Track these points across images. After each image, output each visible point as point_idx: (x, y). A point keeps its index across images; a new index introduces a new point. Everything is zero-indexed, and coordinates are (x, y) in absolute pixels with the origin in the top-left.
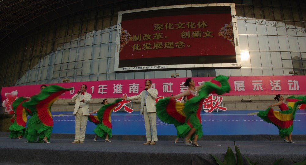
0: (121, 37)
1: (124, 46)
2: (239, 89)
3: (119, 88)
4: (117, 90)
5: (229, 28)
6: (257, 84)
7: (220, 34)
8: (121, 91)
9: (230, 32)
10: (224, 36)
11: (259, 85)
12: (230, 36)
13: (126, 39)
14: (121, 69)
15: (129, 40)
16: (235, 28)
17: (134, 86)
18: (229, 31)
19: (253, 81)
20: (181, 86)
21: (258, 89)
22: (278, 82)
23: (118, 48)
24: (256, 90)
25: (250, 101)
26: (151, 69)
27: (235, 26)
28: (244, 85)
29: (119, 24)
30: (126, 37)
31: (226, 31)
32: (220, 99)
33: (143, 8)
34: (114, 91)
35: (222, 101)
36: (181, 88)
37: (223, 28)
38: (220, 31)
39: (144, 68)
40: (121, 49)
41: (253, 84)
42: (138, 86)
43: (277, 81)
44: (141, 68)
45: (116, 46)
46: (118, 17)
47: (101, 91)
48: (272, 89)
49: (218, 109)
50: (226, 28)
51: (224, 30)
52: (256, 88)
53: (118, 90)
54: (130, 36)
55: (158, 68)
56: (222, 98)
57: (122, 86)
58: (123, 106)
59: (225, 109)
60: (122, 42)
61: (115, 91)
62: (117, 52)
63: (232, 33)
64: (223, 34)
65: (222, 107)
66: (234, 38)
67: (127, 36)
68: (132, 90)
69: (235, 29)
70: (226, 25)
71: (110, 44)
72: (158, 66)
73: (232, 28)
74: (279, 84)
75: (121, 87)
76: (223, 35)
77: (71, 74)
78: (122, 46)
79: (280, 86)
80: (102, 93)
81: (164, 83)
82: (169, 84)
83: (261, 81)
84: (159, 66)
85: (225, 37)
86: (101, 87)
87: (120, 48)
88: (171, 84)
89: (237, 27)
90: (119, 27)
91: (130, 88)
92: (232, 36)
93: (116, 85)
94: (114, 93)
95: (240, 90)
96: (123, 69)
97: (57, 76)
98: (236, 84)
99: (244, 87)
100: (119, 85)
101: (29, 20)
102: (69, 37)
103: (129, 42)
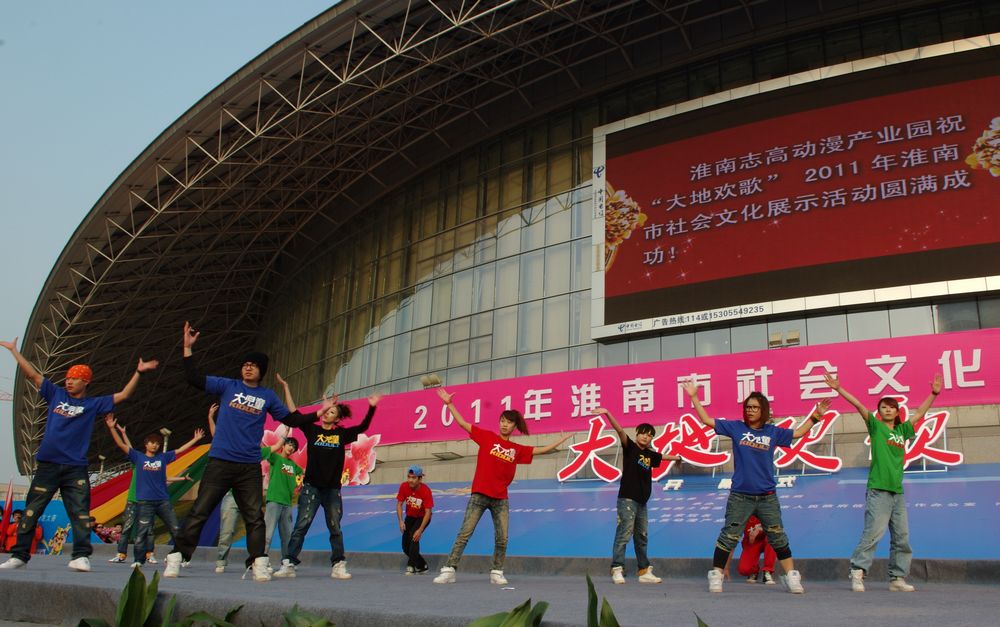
0: (609, 217)
1: (620, 246)
3: (588, 397)
4: (585, 405)
7: (975, 159)
10: (992, 165)
13: (624, 222)
14: (614, 330)
15: (634, 226)
17: (638, 388)
20: (802, 379)
23: (598, 256)
26: (713, 320)
29: (597, 173)
30: (624, 215)
31: (997, 148)
32: (936, 420)
33: (676, 103)
34: (573, 407)
35: (942, 428)
36: (802, 387)
37: (987, 134)
38: (975, 147)
39: (691, 319)
40: (611, 260)
42: (651, 388)
44: (681, 319)
45: (594, 249)
46: (594, 146)
47: (533, 409)
49: (927, 461)
51: (991, 143)
53: (588, 405)
54: (635, 211)
55: (738, 316)
56: (944, 415)
57: (599, 388)
58: (590, 460)
59: (956, 458)
60: (612, 235)
61: (577, 409)
62: (598, 270)
64: (988, 161)
65: (945, 451)
67: (628, 209)
68: (632, 403)
70: (998, 123)
71: (578, 241)
72: (738, 308)
75: (597, 392)
76: (985, 165)
77: (460, 357)
80: (538, 418)
81: (739, 372)
82: (758, 373)
84: (743, 307)
85: (995, 173)
86: (533, 397)
87: (607, 256)
88: (765, 372)
90: (599, 183)
91: (626, 396)
93: (579, 387)
94: (575, 414)
96: (621, 328)
97: (421, 366)
100: (589, 386)
101: (333, 194)
102: (450, 235)
103: (636, 233)
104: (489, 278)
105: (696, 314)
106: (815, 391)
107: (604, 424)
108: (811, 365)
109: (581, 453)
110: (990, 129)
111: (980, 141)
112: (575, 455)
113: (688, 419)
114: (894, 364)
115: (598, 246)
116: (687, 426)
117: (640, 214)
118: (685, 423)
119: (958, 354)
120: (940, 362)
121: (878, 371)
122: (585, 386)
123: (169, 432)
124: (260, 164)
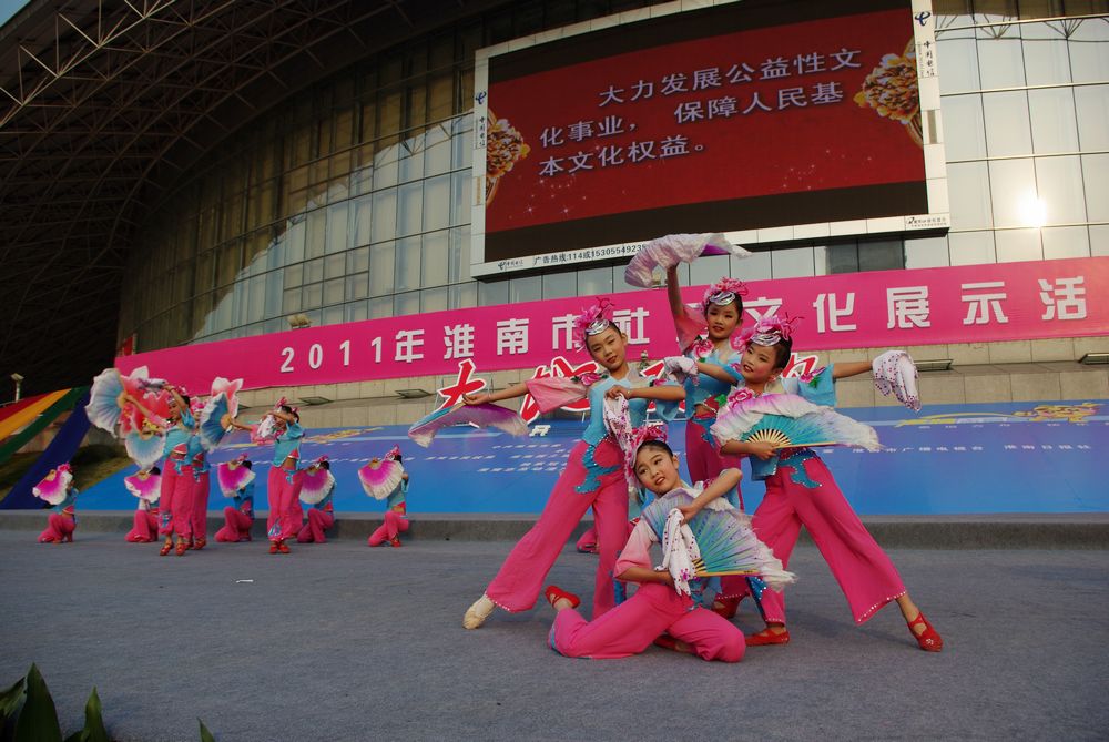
0: (490, 147)
1: (502, 178)
2: (908, 320)
3: (461, 338)
4: (457, 347)
5: (900, 69)
6: (984, 298)
7: (863, 98)
8: (470, 350)
9: (903, 86)
10: (880, 105)
11: (989, 301)
12: (906, 105)
13: (506, 153)
14: (494, 268)
15: (516, 158)
16: (927, 68)
17: (513, 328)
18: (899, 83)
19: (965, 286)
21: (985, 319)
22: (1076, 286)
23: (479, 189)
24: (979, 321)
25: (948, 368)
27: (926, 60)
28: (927, 303)
29: (479, 99)
30: (506, 146)
31: (886, 86)
32: (805, 364)
33: (563, 25)
34: (445, 349)
37: (877, 72)
38: (864, 85)
39: (573, 257)
40: (492, 193)
41: (965, 298)
42: (525, 329)
43: (1069, 282)
45: (475, 180)
46: (476, 69)
47: (404, 351)
48: (1048, 316)
50: (890, 69)
51: (880, 81)
52: (978, 314)
53: (461, 347)
54: (518, 142)
55: (620, 255)
56: (813, 359)
57: (472, 329)
60: (492, 167)
61: (449, 350)
62: (478, 204)
63: (913, 93)
64: (877, 100)
66: (919, 111)
67: (510, 140)
68: (506, 345)
69: (925, 74)
70: (889, 60)
71: (458, 173)
72: (620, 246)
73: (913, 69)
74: (1082, 291)
75: (471, 333)
76: (873, 104)
77: (335, 295)
79: (1081, 304)
80: (409, 360)
82: (634, 315)
83: (1001, 284)
84: (626, 245)
85: (882, 112)
86: (404, 339)
87: (488, 189)
88: (641, 313)
89: (934, 62)
90: (481, 110)
91: (500, 338)
92: (912, 103)
93: (452, 328)
94: (447, 356)
95: (910, 325)
96: (501, 266)
97: (294, 305)
98: (895, 302)
99: (928, 311)
100: (462, 326)
101: (198, 116)
102: (324, 163)
103: (519, 165)
104: (365, 212)
105: (578, 252)
107: (474, 367)
109: (450, 397)
110: (880, 66)
111: (869, 79)
112: (444, 399)
113: (559, 362)
114: (769, 307)
115: (479, 179)
116: (559, 370)
117: (523, 145)
118: (556, 366)
119: (832, 297)
120: (815, 305)
121: (754, 313)
122: (458, 327)
123: (20, 377)
124: (107, 79)
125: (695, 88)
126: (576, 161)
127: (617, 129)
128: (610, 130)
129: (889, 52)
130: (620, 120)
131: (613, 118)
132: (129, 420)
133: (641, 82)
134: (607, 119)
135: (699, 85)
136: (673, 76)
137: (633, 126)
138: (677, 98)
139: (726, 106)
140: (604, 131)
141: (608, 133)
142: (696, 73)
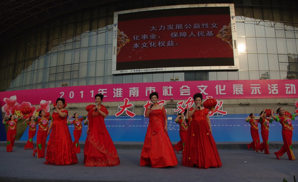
0: (118, 39)
1: (121, 48)
2: (238, 92)
3: (119, 92)
4: (117, 94)
5: (227, 29)
7: (219, 36)
8: (121, 95)
9: (228, 34)
10: (223, 38)
11: (257, 89)
12: (229, 38)
13: (123, 41)
14: (119, 72)
15: (126, 42)
16: (234, 30)
17: (134, 90)
18: (227, 33)
19: (251, 85)
20: (181, 90)
21: (256, 93)
23: (115, 50)
25: (248, 105)
26: (149, 71)
27: (234, 28)
28: (242, 89)
29: (115, 25)
30: (123, 39)
31: (224, 33)
32: (220, 103)
35: (222, 105)
36: (181, 92)
37: (222, 30)
39: (142, 71)
40: (119, 52)
41: (251, 88)
42: (138, 90)
43: (274, 85)
44: (139, 71)
45: (113, 48)
46: (114, 17)
48: (270, 93)
49: (218, 113)
50: (225, 29)
51: (223, 32)
52: (254, 92)
53: (119, 94)
54: (127, 38)
55: (156, 71)
57: (122, 89)
58: (125, 111)
59: (225, 113)
60: (119, 44)
61: (115, 95)
62: (114, 54)
63: (231, 36)
64: (222, 36)
65: (222, 111)
66: (232, 40)
67: (124, 37)
68: (132, 94)
69: (233, 31)
70: (225, 27)
71: (107, 45)
72: (156, 69)
73: (230, 30)
74: (277, 87)
75: (121, 91)
76: (221, 37)
77: (67, 77)
78: (119, 48)
79: (277, 90)
81: (163, 87)
82: (168, 88)
83: (259, 85)
84: (157, 68)
85: (223, 40)
86: (101, 91)
87: (117, 50)
88: (170, 88)
90: (116, 28)
91: (130, 92)
92: (231, 38)
93: (116, 89)
94: (114, 97)
95: (239, 94)
96: (121, 72)
97: (53, 79)
98: (235, 88)
100: (119, 89)
102: (64, 39)
103: (127, 44)
105: (144, 69)
106: (184, 93)
108: (183, 87)
109: (122, 108)
110: (223, 28)
111: (220, 31)
114: (204, 88)
117: (128, 39)
119: (220, 86)
120: (216, 88)
121: (200, 89)
125: (176, 29)
126: (143, 45)
127: (155, 37)
128: (153, 38)
129: (225, 25)
130: (156, 35)
131: (154, 34)
132: (9, 112)
133: (162, 26)
134: (152, 34)
135: (177, 28)
136: (170, 25)
137: (159, 37)
138: (171, 31)
139: (184, 34)
140: (151, 38)
141: (152, 38)
142: (176, 25)
